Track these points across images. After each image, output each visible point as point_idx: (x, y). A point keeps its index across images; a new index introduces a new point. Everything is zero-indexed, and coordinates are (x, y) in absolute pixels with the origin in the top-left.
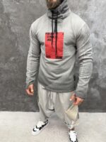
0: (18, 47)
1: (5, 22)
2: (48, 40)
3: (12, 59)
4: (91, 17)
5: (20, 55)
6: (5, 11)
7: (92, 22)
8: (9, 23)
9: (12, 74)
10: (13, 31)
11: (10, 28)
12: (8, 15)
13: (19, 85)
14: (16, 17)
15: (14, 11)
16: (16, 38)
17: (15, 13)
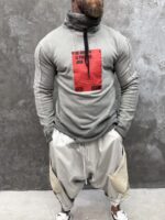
1: (11, 50)
2: (78, 62)
3: (21, 102)
4: (136, 35)
6: (12, 34)
7: (139, 42)
8: (17, 51)
9: (21, 127)
10: (24, 61)
11: (18, 57)
12: (16, 40)
13: (31, 145)
14: (26, 41)
15: (24, 33)
16: (28, 72)
17: (26, 36)
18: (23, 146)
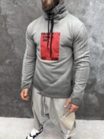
0: (14, 49)
1: (2, 24)
2: (44, 40)
3: (8, 61)
4: (89, 21)
5: (16, 58)
6: (3, 13)
7: (90, 26)
8: (5, 25)
9: (8, 78)
10: (10, 33)
11: (6, 30)
12: (5, 17)
13: (14, 90)
14: (12, 19)
15: (11, 13)
16: (12, 41)
17: (13, 15)
18: (9, 90)
